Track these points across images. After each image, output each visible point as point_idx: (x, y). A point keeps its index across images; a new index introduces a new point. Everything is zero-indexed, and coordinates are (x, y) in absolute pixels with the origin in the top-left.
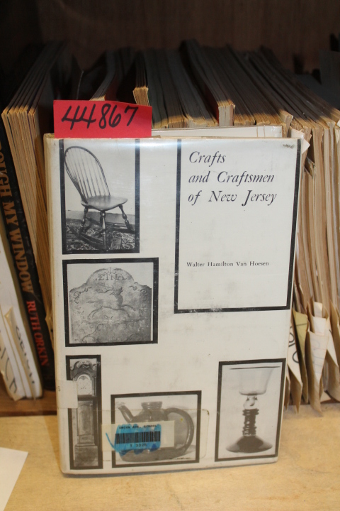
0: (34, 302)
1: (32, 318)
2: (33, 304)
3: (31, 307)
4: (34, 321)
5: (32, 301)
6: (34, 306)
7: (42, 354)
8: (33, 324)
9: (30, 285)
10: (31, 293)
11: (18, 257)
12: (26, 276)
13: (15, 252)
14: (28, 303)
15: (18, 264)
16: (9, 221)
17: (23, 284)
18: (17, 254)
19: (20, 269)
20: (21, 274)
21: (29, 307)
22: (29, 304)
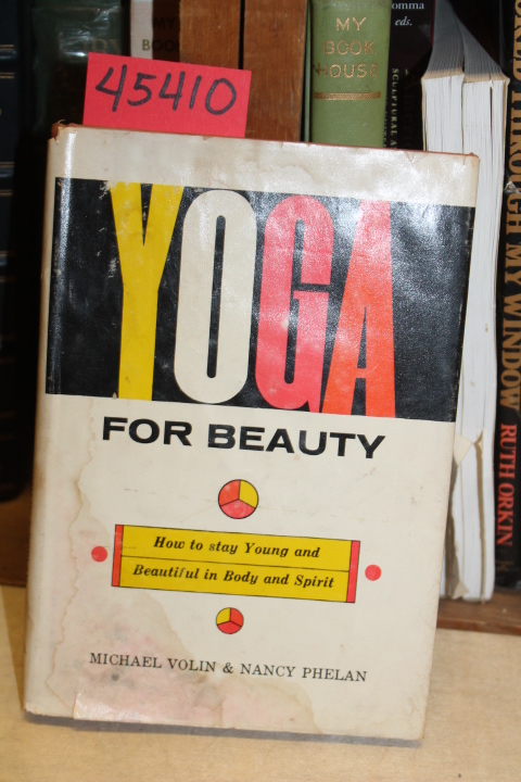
0: (514, 427)
1: (503, 456)
2: (512, 431)
3: (507, 436)
4: (508, 462)
5: (513, 424)
6: (514, 434)
7: (505, 523)
8: (502, 466)
9: (516, 395)
10: (513, 410)
11: (507, 344)
12: (513, 379)
13: (505, 333)
14: (503, 427)
15: (505, 355)
16: (509, 277)
17: (503, 393)
18: (508, 337)
19: (505, 364)
20: (505, 373)
21: (503, 434)
22: (505, 430)
